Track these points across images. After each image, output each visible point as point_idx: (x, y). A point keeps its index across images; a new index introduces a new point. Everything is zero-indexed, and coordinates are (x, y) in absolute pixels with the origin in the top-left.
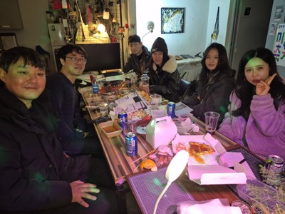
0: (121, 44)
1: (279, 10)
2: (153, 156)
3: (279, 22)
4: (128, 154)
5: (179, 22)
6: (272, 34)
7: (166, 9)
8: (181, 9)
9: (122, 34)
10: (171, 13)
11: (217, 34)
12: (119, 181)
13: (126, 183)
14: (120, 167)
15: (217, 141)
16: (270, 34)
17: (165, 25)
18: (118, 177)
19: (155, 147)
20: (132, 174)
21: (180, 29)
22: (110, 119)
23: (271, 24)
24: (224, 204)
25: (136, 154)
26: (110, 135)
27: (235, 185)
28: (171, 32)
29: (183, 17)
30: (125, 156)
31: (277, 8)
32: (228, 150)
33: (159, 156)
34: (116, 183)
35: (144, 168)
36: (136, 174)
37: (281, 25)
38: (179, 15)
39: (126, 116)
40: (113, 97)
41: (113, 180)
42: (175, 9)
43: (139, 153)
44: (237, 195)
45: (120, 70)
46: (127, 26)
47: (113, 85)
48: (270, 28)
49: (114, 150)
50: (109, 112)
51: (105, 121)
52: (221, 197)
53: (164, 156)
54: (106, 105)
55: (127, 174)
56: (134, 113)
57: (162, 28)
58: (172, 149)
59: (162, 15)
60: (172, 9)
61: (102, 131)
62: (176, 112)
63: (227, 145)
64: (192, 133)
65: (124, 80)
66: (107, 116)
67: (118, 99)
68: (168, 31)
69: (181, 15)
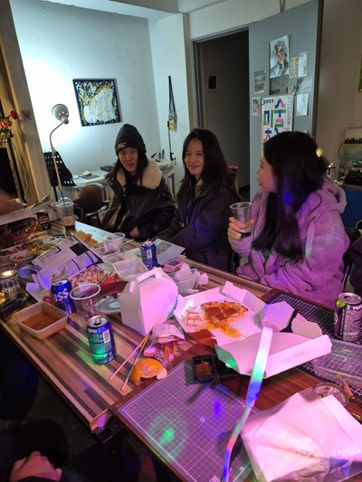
0: (8, 151)
1: (259, 78)
2: (151, 351)
3: (262, 96)
4: (99, 362)
5: (110, 104)
6: (256, 114)
7: (82, 81)
8: (109, 81)
9: (6, 131)
10: (93, 89)
11: (175, 121)
12: (97, 422)
14: (90, 392)
15: (244, 292)
16: (253, 114)
17: (86, 110)
18: (93, 415)
19: (147, 332)
20: (124, 399)
21: (113, 116)
22: (31, 300)
23: (252, 98)
24: (310, 398)
25: (115, 357)
26: (43, 333)
28: (98, 123)
29: (115, 94)
30: (92, 365)
31: (257, 74)
32: (268, 302)
33: (160, 346)
34: (93, 428)
35: (142, 379)
36: (129, 397)
37: (265, 99)
40: (23, 253)
42: (98, 81)
43: (119, 352)
44: (313, 374)
46: (15, 115)
47: (14, 231)
48: (252, 106)
50: (23, 286)
51: (20, 306)
53: (171, 344)
55: (111, 402)
56: (78, 276)
57: (81, 116)
59: (77, 93)
60: (93, 81)
61: (22, 330)
67: (35, 256)
68: (94, 121)
69: (111, 92)
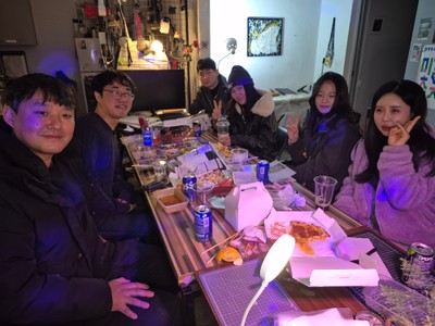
0: (186, 71)
1: (425, 25)
2: (236, 243)
3: (424, 43)
4: (198, 239)
5: (274, 40)
6: (415, 60)
7: (255, 19)
8: (278, 20)
9: (188, 56)
10: (263, 26)
11: (332, 58)
12: (184, 279)
13: (195, 282)
14: (186, 258)
15: (333, 220)
16: (411, 60)
17: (253, 43)
18: (182, 273)
19: (239, 229)
20: (205, 270)
21: (275, 50)
22: (170, 185)
23: (413, 44)
24: (345, 316)
25: (210, 239)
26: (170, 209)
27: (361, 288)
28: (261, 55)
29: (281, 31)
30: (193, 240)
31: (423, 21)
32: (350, 234)
33: (244, 242)
34: (180, 282)
35: (223, 261)
36: (210, 269)
37: (428, 46)
38: (274, 29)
39: (194, 180)
40: (175, 150)
41: (174, 278)
42: (268, 19)
43: (214, 237)
44: (364, 303)
45: (185, 110)
46: (196, 44)
47: (174, 133)
48: (412, 51)
49: (175, 233)
50: (168, 173)
51: (162, 187)
52: (340, 306)
53: (253, 243)
54: (162, 163)
55: (196, 269)
56: (206, 176)
57: (248, 47)
58: (264, 231)
59: (249, 28)
60: (263, 19)
61: (158, 204)
62: (270, 175)
63: (348, 228)
64: (295, 207)
65: (191, 126)
66: (164, 180)
67: (181, 154)
68: (258, 53)
69: (277, 29)
